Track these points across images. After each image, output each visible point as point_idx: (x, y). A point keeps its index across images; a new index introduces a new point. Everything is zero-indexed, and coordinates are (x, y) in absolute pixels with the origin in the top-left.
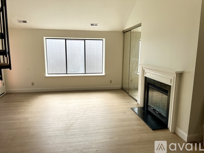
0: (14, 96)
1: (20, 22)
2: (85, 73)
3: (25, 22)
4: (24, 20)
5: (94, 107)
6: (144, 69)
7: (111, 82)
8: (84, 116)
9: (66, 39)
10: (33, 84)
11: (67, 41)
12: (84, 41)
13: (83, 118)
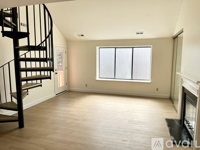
0: (72, 94)
1: (79, 36)
2: (132, 79)
3: (83, 35)
4: (82, 34)
5: (127, 112)
6: (182, 77)
7: (157, 90)
8: (113, 117)
9: (115, 48)
10: (86, 85)
11: (116, 49)
12: (131, 49)
13: (111, 119)
